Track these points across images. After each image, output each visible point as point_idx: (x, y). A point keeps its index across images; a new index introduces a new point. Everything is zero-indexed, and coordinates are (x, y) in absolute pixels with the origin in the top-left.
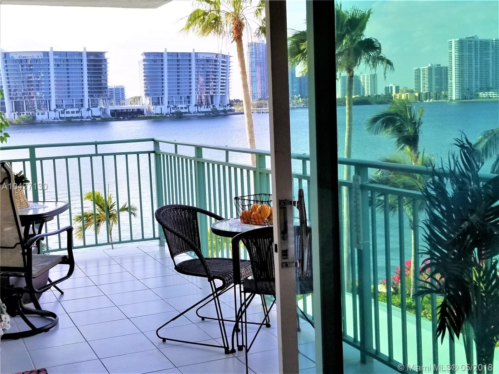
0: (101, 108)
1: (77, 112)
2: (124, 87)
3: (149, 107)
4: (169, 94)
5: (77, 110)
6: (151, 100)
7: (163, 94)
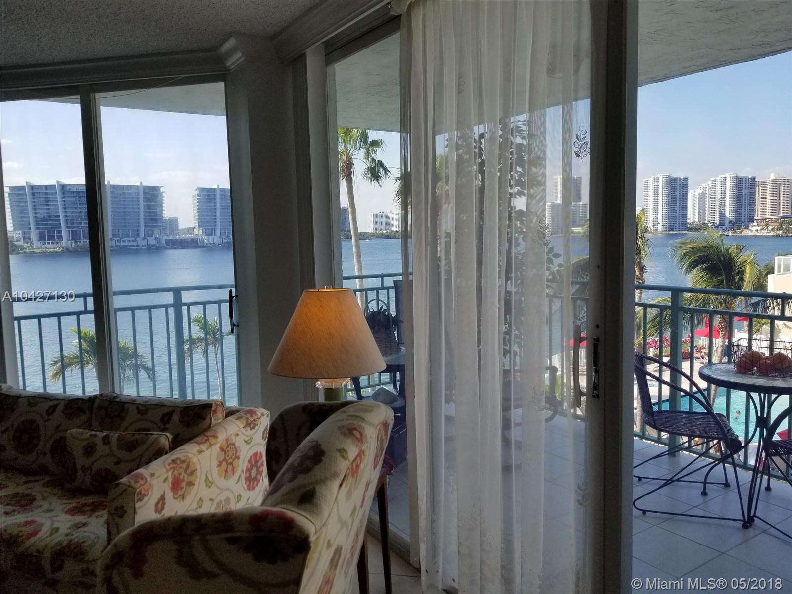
0: (156, 237)
1: (133, 241)
2: (178, 218)
3: (202, 237)
4: (221, 225)
5: (133, 239)
6: (204, 230)
7: (215, 225)
